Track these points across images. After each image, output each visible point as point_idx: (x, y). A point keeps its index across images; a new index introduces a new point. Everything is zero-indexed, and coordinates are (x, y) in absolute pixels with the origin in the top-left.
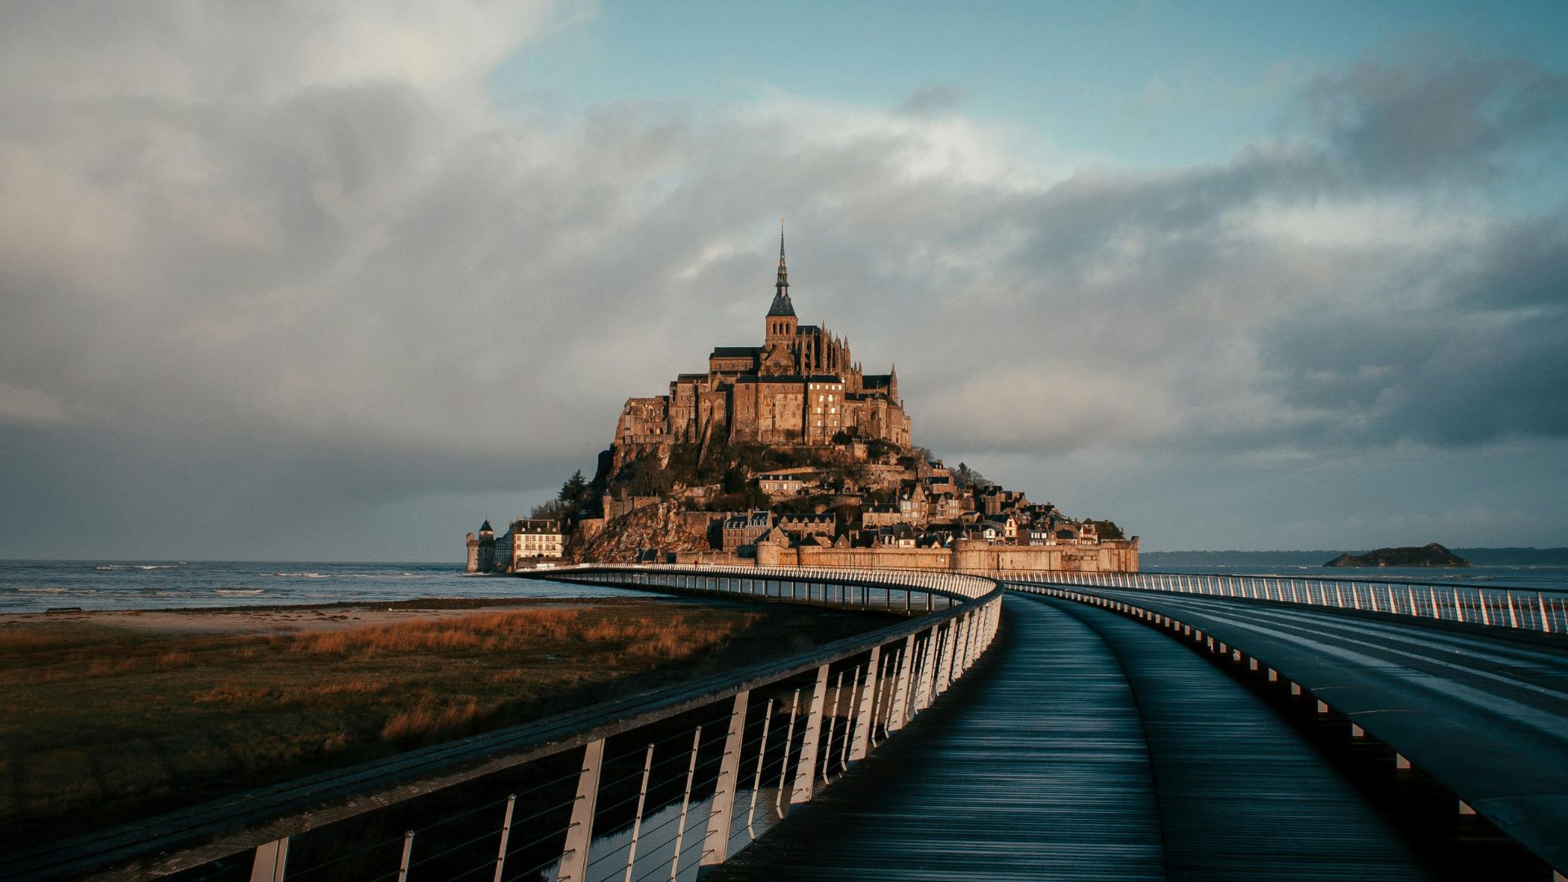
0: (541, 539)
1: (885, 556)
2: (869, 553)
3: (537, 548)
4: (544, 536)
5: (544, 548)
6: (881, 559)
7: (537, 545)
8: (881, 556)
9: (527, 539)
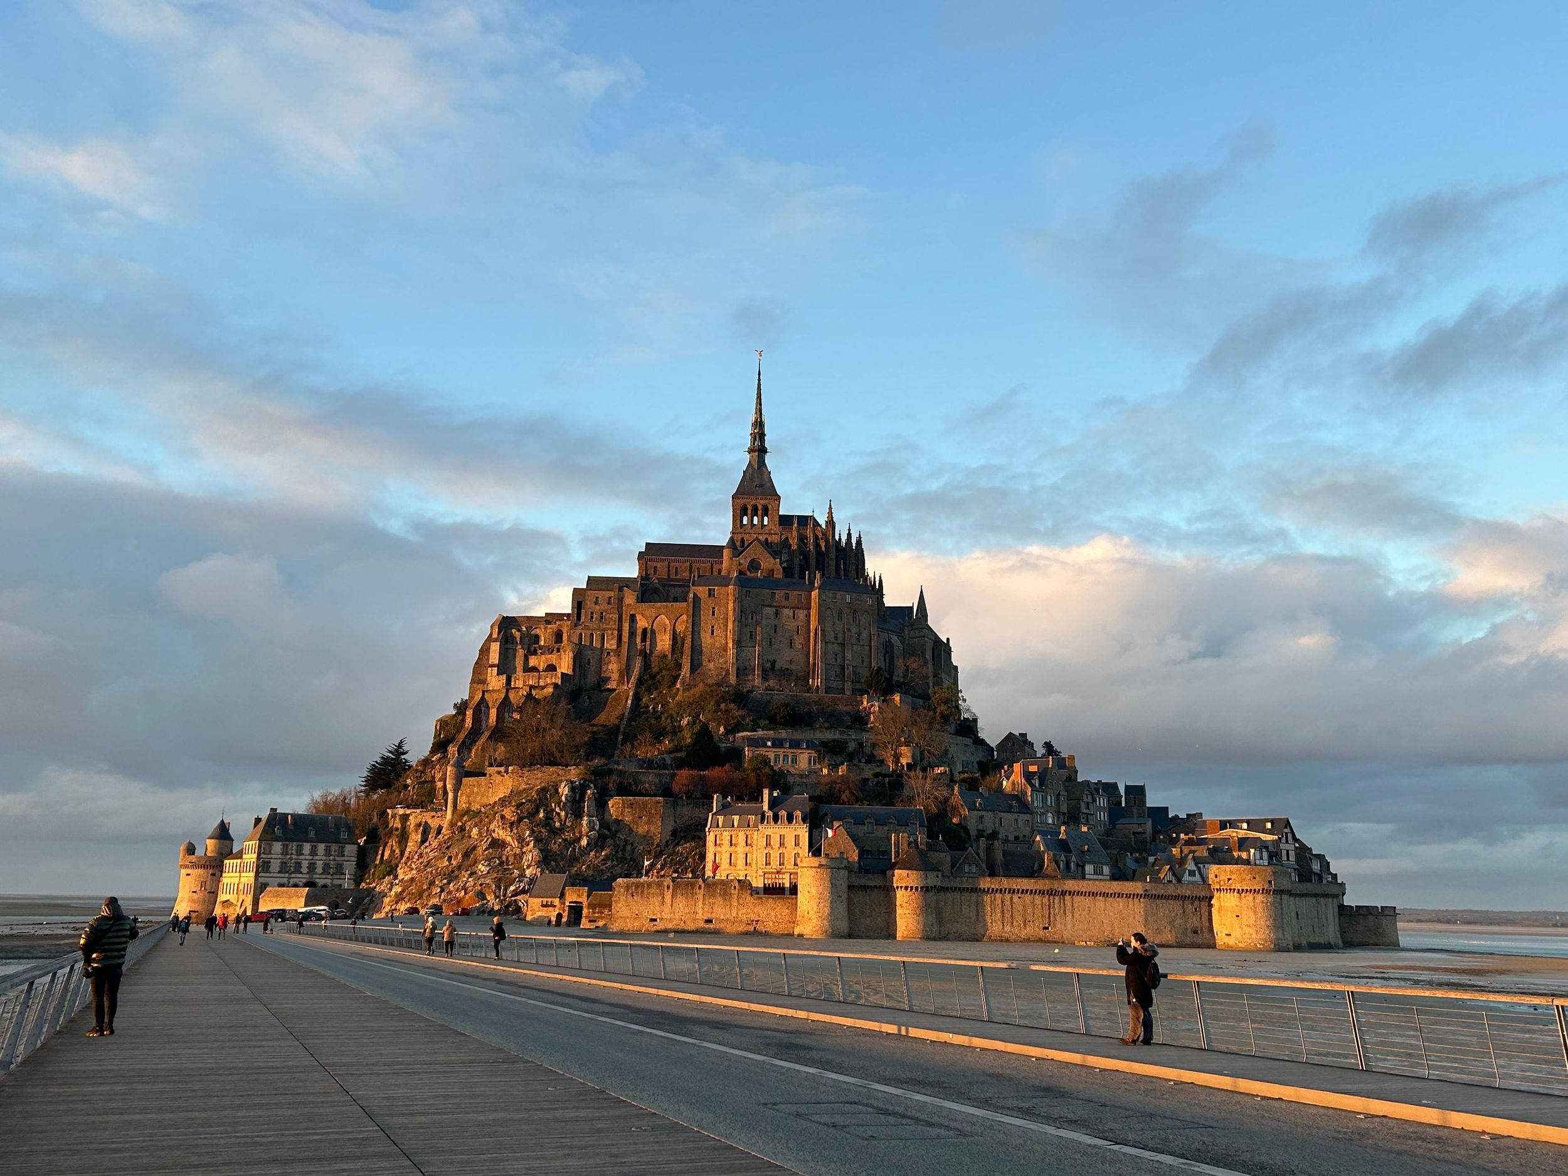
0: (313, 852)
1: (1077, 899)
2: (1042, 893)
3: (305, 870)
4: (321, 847)
5: (319, 870)
6: (1068, 904)
7: (305, 864)
8: (1067, 897)
9: (285, 852)
